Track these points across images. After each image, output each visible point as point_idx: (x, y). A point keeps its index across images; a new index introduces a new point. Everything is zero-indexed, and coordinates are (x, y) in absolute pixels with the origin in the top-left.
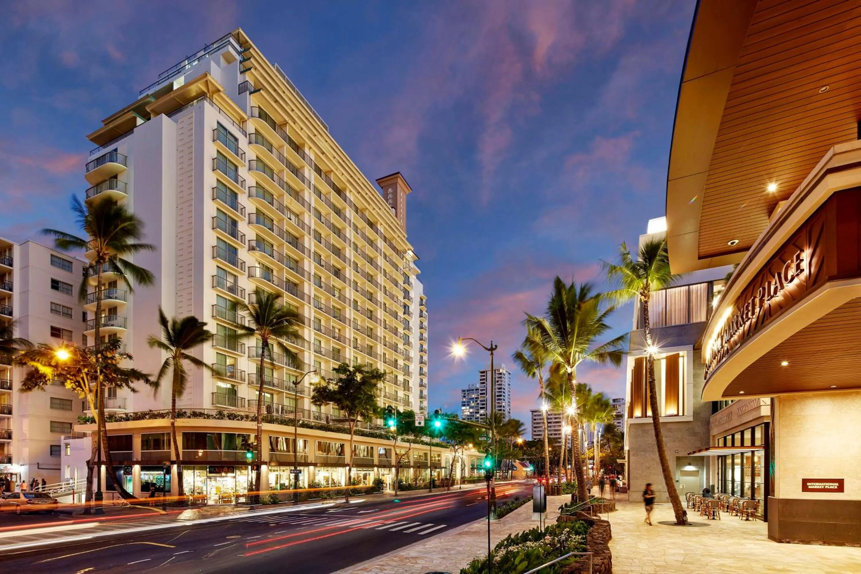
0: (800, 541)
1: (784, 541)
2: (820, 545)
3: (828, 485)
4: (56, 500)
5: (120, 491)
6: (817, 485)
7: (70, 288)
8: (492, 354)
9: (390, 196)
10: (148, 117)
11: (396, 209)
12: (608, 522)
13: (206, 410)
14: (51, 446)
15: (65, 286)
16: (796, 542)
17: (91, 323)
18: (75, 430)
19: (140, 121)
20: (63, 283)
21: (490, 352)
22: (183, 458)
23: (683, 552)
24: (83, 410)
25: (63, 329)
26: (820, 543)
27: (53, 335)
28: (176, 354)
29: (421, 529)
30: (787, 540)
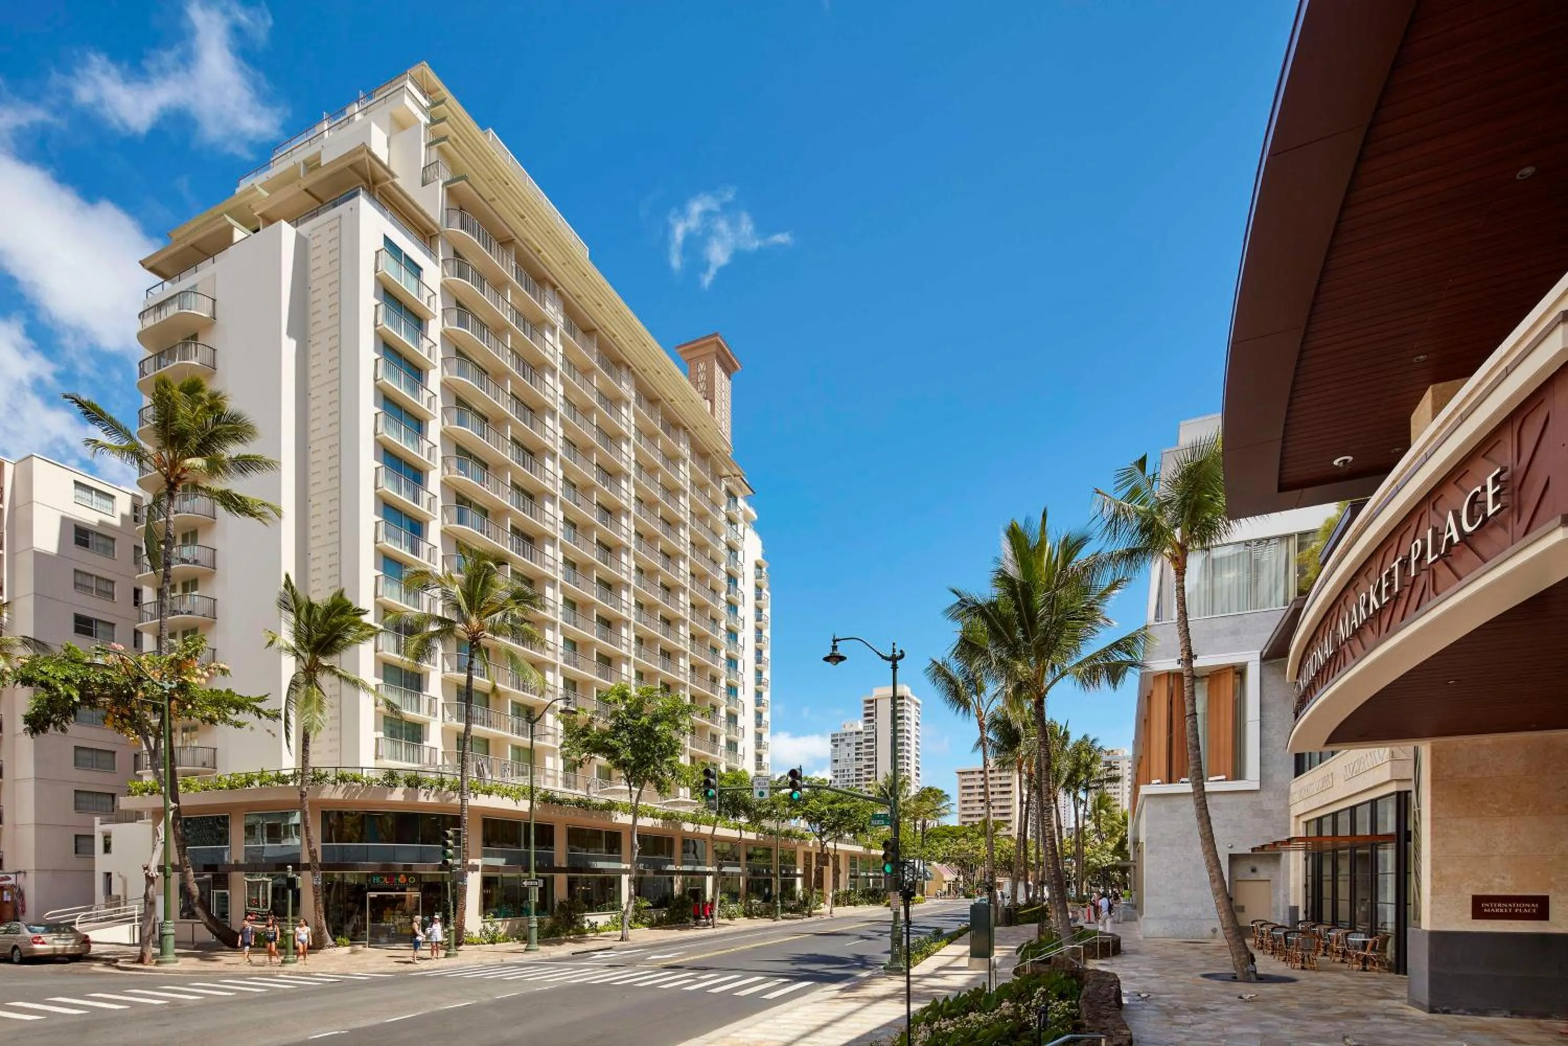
0: (1467, 1010)
1: (1438, 1009)
2: (1506, 1016)
3: (1518, 907)
4: (87, 936)
5: (206, 920)
6: (1500, 908)
7: (109, 543)
8: (895, 667)
9: (702, 377)
10: (254, 227)
11: (712, 402)
12: (1115, 975)
13: (365, 770)
14: (77, 837)
15: (101, 541)
16: (1461, 1011)
17: (149, 609)
18: (121, 808)
19: (239, 234)
20: (98, 534)
21: (891, 663)
22: (323, 859)
23: (1257, 1031)
24: (135, 770)
25: (97, 620)
26: (1505, 1013)
27: (78, 630)
28: (310, 665)
29: (764, 990)
30: (1445, 1008)
